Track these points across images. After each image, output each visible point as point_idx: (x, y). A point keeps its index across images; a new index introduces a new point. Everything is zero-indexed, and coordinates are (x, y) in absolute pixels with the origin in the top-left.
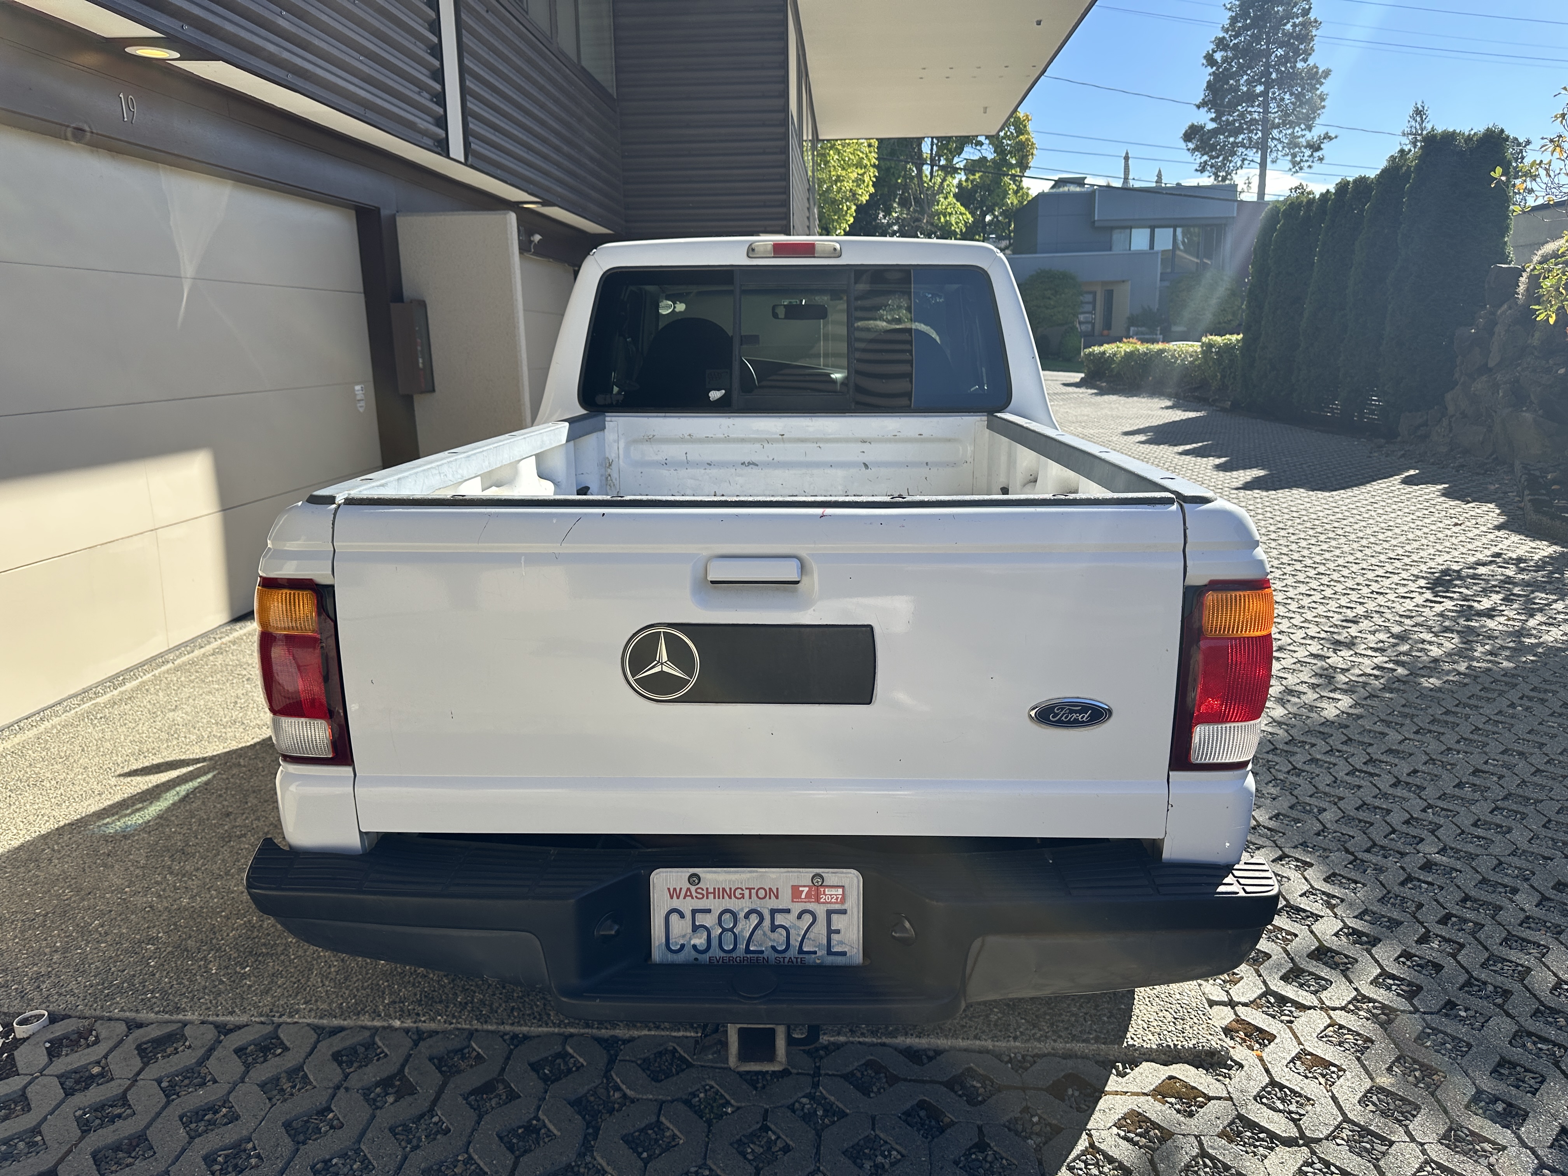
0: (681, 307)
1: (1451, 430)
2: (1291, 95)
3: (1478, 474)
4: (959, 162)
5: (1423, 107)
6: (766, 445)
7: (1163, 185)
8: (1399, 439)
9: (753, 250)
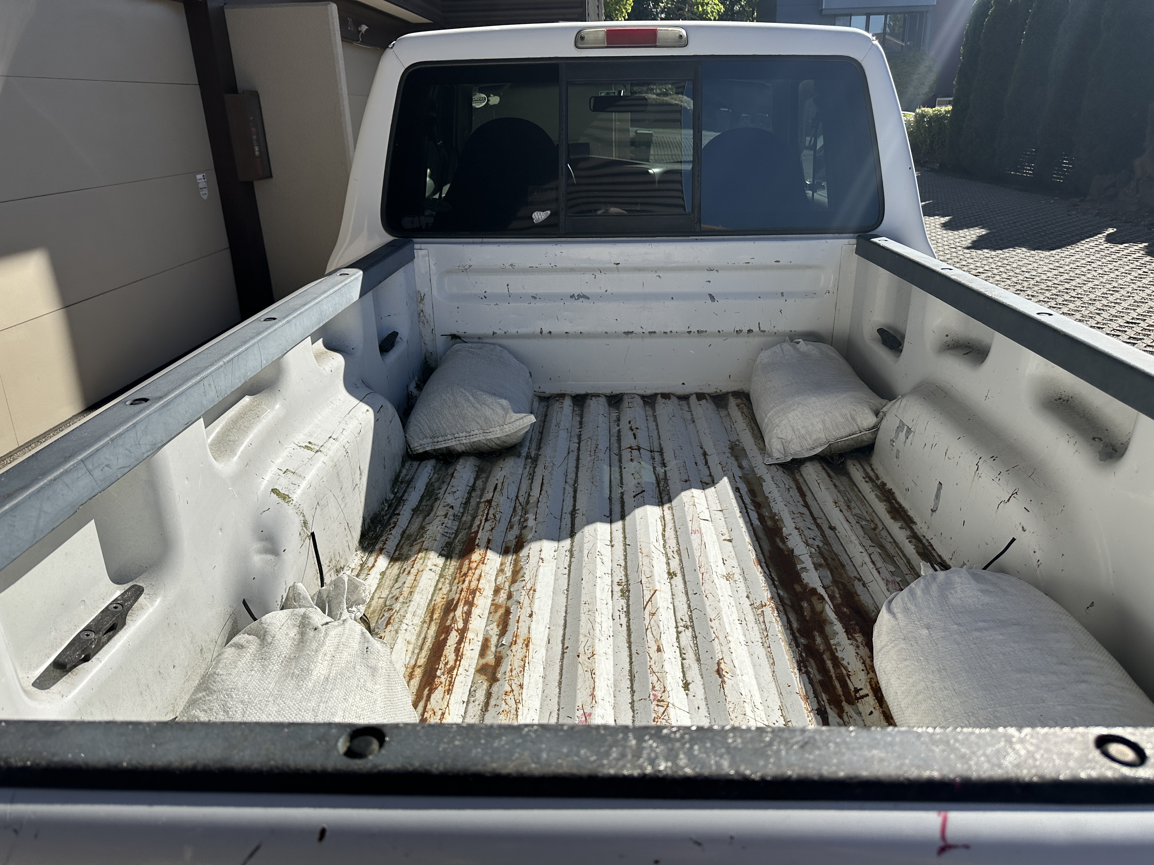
0: (495, 100)
1: (1138, 192)
6: (598, 275)
8: (1088, 197)
9: (582, 38)
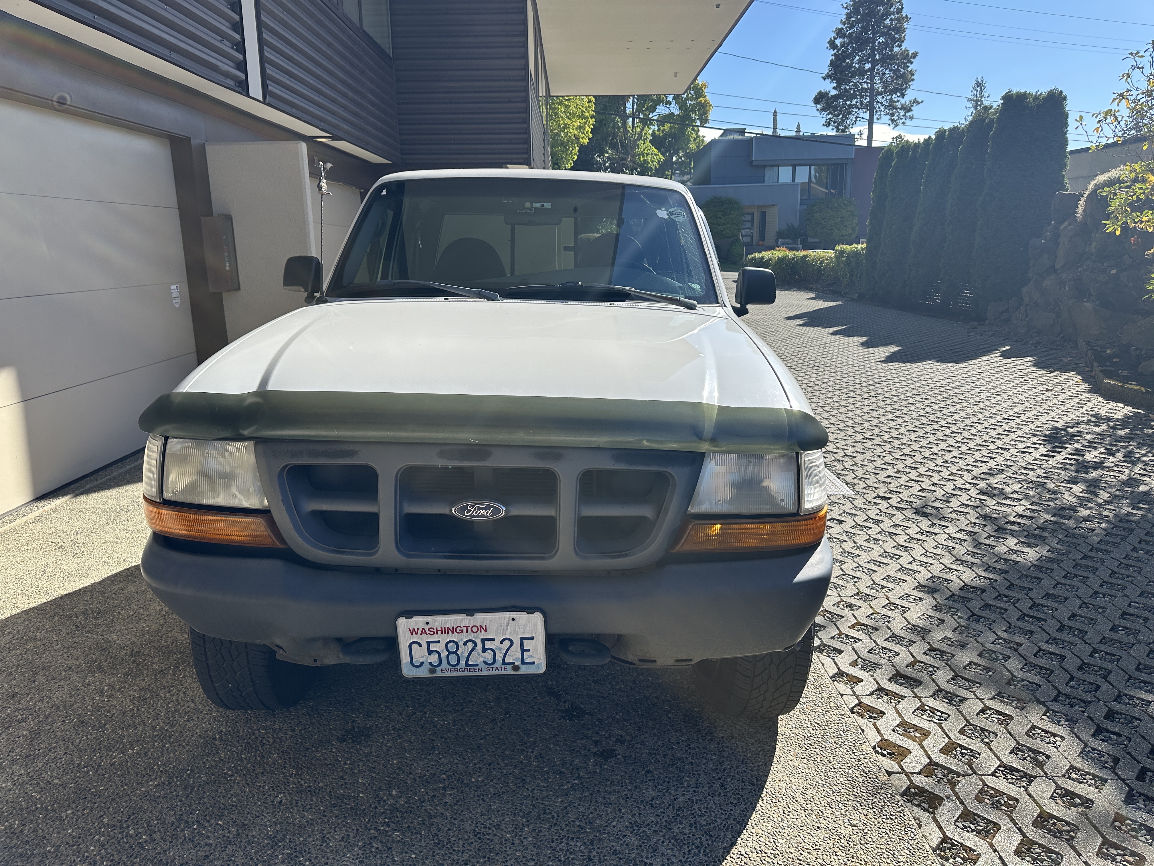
1: (1027, 316)
2: (890, 70)
3: (1052, 349)
4: (654, 116)
5: (983, 81)
7: (801, 134)
8: (987, 322)
